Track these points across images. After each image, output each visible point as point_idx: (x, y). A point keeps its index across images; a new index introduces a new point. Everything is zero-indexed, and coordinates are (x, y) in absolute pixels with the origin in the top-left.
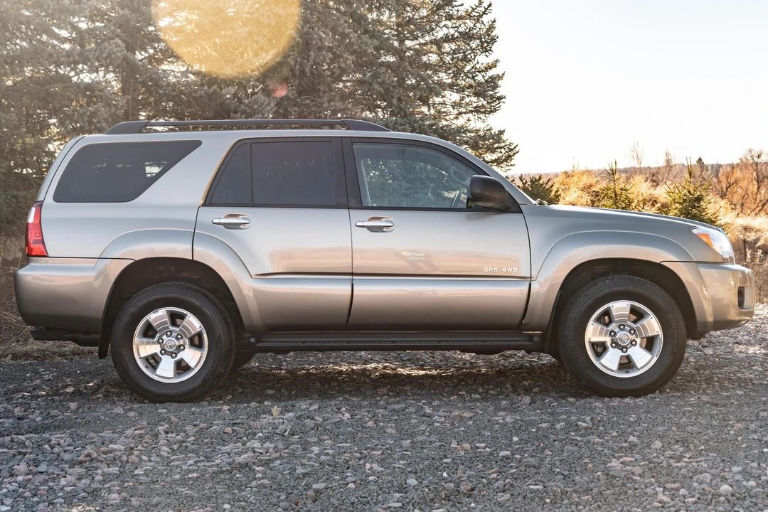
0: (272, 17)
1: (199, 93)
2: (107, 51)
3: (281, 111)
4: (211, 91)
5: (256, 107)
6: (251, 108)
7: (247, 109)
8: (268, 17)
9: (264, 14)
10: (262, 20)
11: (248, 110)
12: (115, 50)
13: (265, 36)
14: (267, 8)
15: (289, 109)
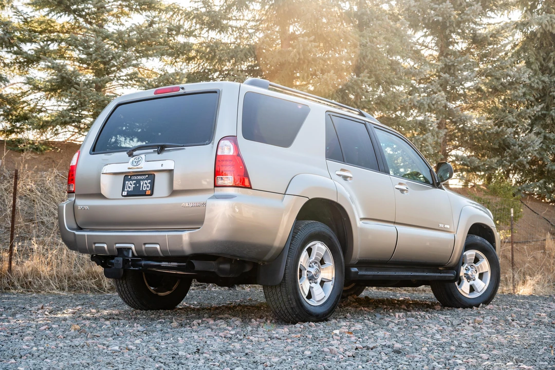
0: (540, 83)
1: (492, 130)
2: (435, 99)
3: (544, 147)
4: (500, 130)
5: (529, 142)
6: (526, 143)
7: (522, 143)
8: (537, 83)
9: (534, 81)
10: (533, 85)
11: (524, 144)
12: (441, 99)
13: (534, 96)
14: (536, 77)
15: (550, 146)
